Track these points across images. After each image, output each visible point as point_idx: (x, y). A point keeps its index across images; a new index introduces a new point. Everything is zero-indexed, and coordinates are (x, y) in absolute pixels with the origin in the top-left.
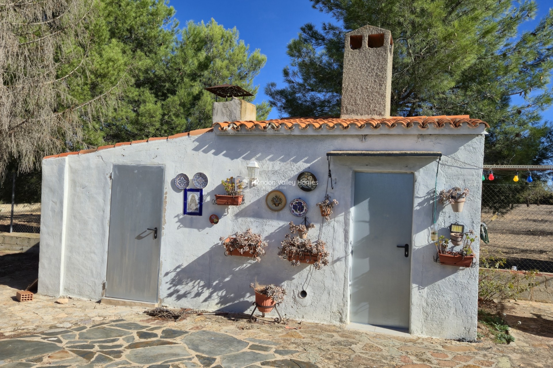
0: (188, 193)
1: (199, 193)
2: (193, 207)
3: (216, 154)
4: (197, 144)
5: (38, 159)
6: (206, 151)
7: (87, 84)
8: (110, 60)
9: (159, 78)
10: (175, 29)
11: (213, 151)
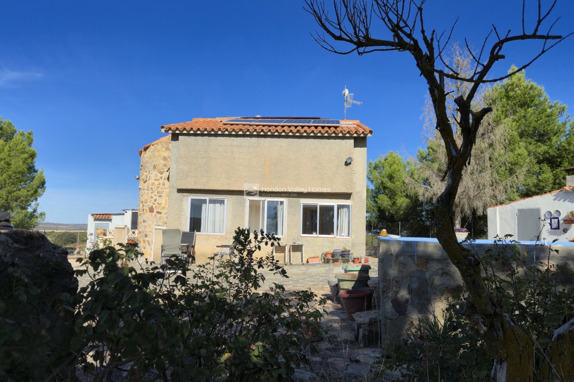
0: (552, 219)
1: (557, 219)
2: (555, 225)
3: (564, 201)
4: (555, 197)
5: (485, 209)
6: (559, 200)
7: (507, 169)
8: (519, 155)
9: (553, 157)
10: (567, 120)
11: (563, 200)
